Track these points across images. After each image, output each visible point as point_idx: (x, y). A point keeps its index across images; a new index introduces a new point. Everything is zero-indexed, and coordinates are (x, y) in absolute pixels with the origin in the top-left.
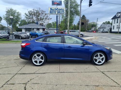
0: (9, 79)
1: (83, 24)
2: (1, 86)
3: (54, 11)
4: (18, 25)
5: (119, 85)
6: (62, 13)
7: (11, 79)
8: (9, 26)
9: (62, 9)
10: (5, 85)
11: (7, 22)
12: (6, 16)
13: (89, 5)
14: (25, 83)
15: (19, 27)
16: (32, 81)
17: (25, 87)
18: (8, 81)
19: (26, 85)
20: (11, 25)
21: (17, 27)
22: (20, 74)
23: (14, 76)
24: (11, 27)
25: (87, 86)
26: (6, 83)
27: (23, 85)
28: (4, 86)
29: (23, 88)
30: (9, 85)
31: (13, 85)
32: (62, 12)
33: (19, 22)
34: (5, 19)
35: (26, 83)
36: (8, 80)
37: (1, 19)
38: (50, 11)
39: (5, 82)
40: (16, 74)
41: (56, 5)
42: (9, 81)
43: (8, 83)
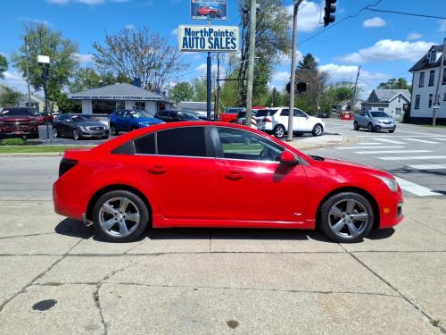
0: (42, 271)
1: (301, 87)
2: (20, 289)
3: (197, 38)
4: (65, 90)
5: (396, 290)
6: (229, 45)
7: (49, 269)
8: (32, 89)
9: (227, 32)
10: (31, 287)
11: (24, 76)
12: (24, 54)
13: (323, 21)
14: (95, 281)
15: (69, 97)
16: (118, 275)
17: (96, 293)
18: (39, 276)
19: (98, 287)
20: (42, 88)
21: (65, 95)
22: (79, 255)
23: (59, 261)
24: (42, 93)
25: (294, 291)
26: (33, 281)
27: (88, 287)
28: (28, 289)
29: (90, 295)
30: (43, 287)
31: (58, 287)
32: (227, 43)
33: (69, 78)
34: (18, 65)
35: (99, 282)
36: (38, 274)
37: (5, 64)
38: (185, 38)
39: (31, 280)
40: (66, 255)
41: (206, 15)
42: (43, 274)
43: (42, 281)
